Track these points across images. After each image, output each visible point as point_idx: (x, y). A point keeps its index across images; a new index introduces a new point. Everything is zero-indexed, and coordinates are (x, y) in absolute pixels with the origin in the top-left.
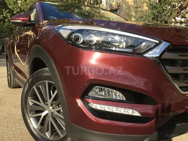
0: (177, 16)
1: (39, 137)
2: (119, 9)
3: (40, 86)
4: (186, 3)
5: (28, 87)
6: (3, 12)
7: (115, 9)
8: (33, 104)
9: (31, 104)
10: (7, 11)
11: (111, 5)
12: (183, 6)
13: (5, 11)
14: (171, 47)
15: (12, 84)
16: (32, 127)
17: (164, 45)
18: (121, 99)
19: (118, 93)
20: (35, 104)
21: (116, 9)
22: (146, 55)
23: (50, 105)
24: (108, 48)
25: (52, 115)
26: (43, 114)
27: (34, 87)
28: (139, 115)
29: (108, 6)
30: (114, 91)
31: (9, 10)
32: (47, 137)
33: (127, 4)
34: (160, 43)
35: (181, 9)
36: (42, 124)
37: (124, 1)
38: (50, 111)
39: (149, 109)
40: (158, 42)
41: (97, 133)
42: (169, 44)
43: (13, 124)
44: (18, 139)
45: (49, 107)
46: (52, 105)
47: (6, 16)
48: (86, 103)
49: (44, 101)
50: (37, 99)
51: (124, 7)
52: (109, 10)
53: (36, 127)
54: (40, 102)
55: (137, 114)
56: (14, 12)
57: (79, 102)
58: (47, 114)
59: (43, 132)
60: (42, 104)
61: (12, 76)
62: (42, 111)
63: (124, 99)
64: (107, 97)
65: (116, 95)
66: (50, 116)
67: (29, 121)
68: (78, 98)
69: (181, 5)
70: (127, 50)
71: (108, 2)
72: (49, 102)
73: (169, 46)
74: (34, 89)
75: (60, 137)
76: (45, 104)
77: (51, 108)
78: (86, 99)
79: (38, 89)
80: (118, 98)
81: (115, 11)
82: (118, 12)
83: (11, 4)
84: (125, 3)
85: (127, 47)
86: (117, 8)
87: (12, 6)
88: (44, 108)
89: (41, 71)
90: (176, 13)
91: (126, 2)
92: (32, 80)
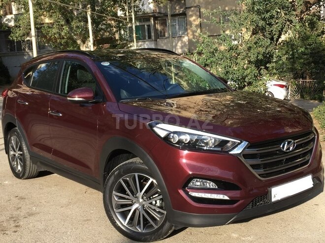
3: (128, 179)
14: (249, 145)
17: (244, 144)
18: (214, 187)
19: (212, 183)
22: (231, 153)
24: (201, 147)
25: (144, 207)
27: (121, 180)
28: (228, 198)
30: (208, 181)
34: (241, 142)
39: (236, 194)
40: (239, 142)
42: (247, 143)
45: (139, 200)
48: (187, 193)
55: (226, 198)
57: (181, 192)
59: (133, 226)
60: (131, 197)
63: (217, 187)
64: (204, 187)
65: (210, 185)
68: (180, 189)
70: (216, 149)
72: (140, 194)
74: (120, 183)
75: (154, 228)
76: (135, 197)
78: (186, 189)
79: (126, 182)
80: (211, 187)
85: (215, 147)
88: (133, 201)
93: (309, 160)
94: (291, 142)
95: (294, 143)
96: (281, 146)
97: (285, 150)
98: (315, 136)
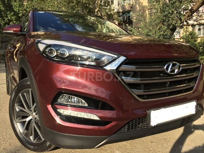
0: (189, 20)
1: (24, 140)
2: (132, 10)
3: (25, 94)
4: (197, 6)
5: (14, 94)
6: (7, 15)
7: (127, 11)
8: (19, 110)
9: (18, 110)
10: (12, 14)
11: (123, 7)
12: (193, 9)
13: (9, 13)
14: (127, 61)
15: (10, 91)
16: (18, 131)
20: (21, 111)
21: (129, 11)
22: (106, 68)
23: (33, 111)
25: (35, 120)
26: (28, 119)
27: (20, 95)
28: (98, 119)
29: (120, 7)
31: (14, 13)
32: (31, 141)
33: (141, 4)
34: (118, 57)
35: (191, 13)
36: (27, 128)
37: (138, 1)
38: (33, 116)
41: (67, 135)
43: (4, 130)
44: (6, 142)
45: (33, 113)
46: (35, 111)
47: (10, 18)
48: (55, 109)
49: (29, 108)
50: (22, 106)
51: (137, 8)
52: (121, 11)
53: (22, 132)
54: (25, 109)
55: (96, 118)
56: (19, 14)
57: (50, 107)
58: (31, 119)
59: (27, 136)
60: (26, 110)
61: (10, 83)
62: (27, 117)
63: (87, 105)
64: (73, 104)
66: (33, 121)
67: (16, 126)
68: (49, 104)
69: (192, 8)
70: (90, 63)
71: (120, 3)
72: (33, 108)
73: (125, 60)
74: (19, 96)
75: (42, 140)
76: (30, 110)
77: (34, 114)
78: (56, 105)
79: (23, 96)
80: (81, 104)
81: (127, 13)
82: (131, 13)
83: (17, 7)
84: (138, 4)
86: (130, 9)
87: (17, 9)
88: (28, 114)
89: (26, 80)
90: (187, 17)
91: (140, 2)
92: (18, 88)
93: (193, 87)
94: (176, 64)
95: (180, 67)
96: (165, 68)
97: (168, 71)
98: (200, 65)
